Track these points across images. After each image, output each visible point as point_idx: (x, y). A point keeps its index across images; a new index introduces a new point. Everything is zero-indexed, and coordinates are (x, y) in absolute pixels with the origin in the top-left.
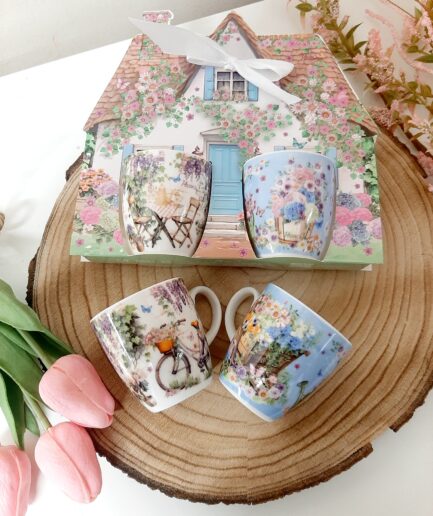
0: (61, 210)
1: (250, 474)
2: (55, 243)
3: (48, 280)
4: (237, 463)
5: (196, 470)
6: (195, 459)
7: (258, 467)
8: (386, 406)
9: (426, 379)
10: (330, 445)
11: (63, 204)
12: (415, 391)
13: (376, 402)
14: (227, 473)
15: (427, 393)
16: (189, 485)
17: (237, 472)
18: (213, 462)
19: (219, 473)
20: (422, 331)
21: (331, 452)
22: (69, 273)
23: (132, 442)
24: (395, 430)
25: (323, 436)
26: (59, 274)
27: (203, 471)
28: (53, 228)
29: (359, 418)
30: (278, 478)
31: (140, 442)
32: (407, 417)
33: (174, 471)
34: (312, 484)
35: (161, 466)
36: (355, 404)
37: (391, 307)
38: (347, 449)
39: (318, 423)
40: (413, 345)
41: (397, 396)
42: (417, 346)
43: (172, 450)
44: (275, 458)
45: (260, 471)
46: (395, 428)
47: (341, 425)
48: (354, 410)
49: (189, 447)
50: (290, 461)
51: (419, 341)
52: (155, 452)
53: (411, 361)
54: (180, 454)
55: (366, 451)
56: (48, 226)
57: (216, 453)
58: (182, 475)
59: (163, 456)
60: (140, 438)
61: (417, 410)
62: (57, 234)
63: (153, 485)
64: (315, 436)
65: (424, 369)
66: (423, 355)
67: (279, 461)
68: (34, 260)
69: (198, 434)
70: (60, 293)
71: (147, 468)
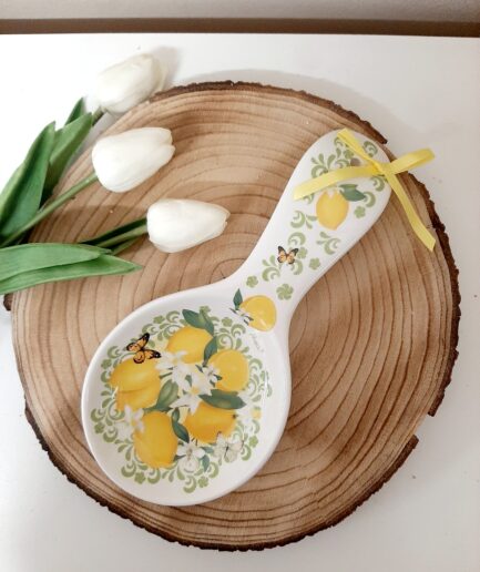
0: (23, 348)
1: (321, 505)
2: (37, 383)
3: (53, 422)
4: (305, 501)
5: (274, 522)
6: (270, 514)
7: (325, 497)
8: (418, 398)
9: (446, 358)
10: (380, 453)
11: (21, 341)
12: (439, 374)
13: (407, 399)
14: (301, 513)
15: (451, 371)
16: (274, 536)
17: (309, 508)
18: (285, 510)
19: (294, 516)
20: (430, 314)
21: (383, 457)
22: (69, 407)
23: (209, 525)
24: (433, 415)
25: (372, 447)
26: (60, 412)
27: (280, 520)
28: (26, 370)
29: (397, 419)
30: (346, 497)
31: (215, 522)
32: (439, 400)
33: (256, 531)
34: (377, 490)
35: (243, 532)
36: (389, 409)
37: (393, 304)
38: (396, 449)
39: (363, 439)
40: (426, 331)
41: (425, 386)
42: (429, 331)
43: (246, 516)
44: (337, 483)
45: (328, 499)
46: (432, 413)
47: (384, 432)
48: (390, 414)
49: (259, 507)
50: (350, 480)
51: (429, 325)
52: (233, 524)
53: (428, 347)
54: (255, 515)
55: (413, 443)
56: (20, 370)
57: (285, 501)
58: (265, 531)
59: (241, 524)
60: (214, 518)
61: (447, 389)
62: (34, 374)
63: (243, 549)
64: (365, 450)
65: (442, 350)
66: (437, 338)
67: (341, 484)
68: (27, 410)
69: (262, 494)
70: (72, 429)
71: (232, 539)
